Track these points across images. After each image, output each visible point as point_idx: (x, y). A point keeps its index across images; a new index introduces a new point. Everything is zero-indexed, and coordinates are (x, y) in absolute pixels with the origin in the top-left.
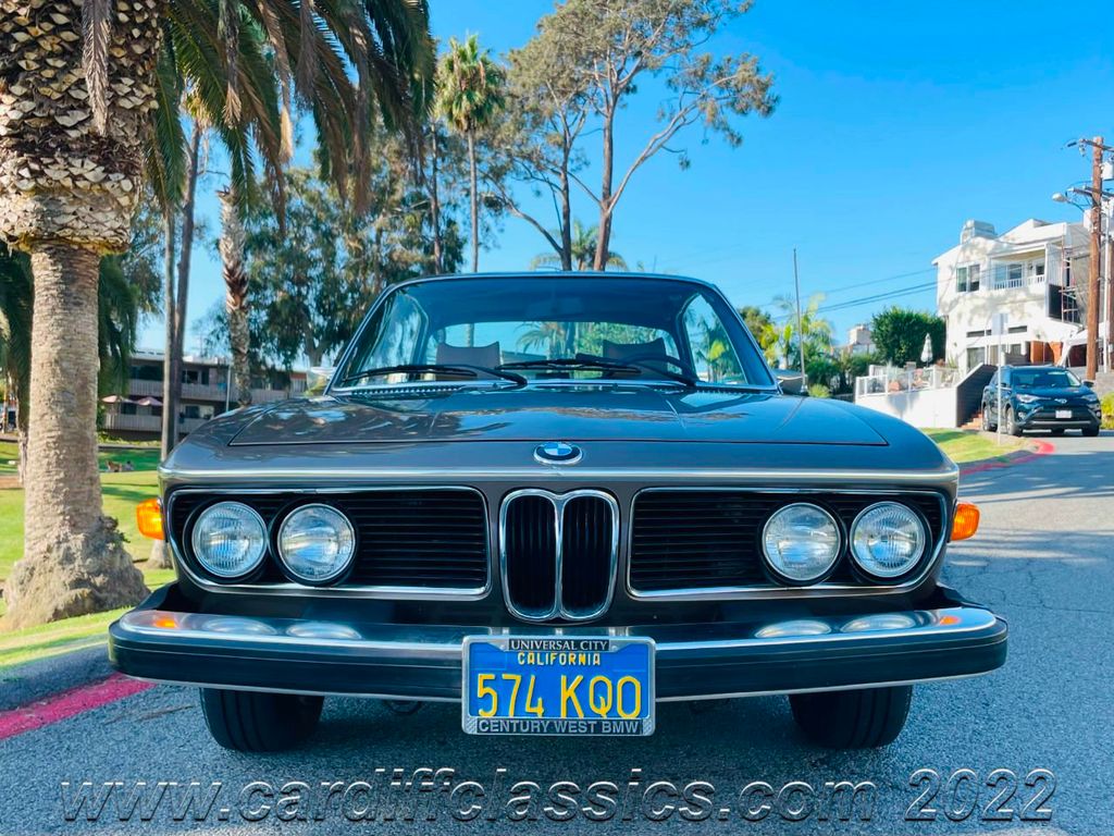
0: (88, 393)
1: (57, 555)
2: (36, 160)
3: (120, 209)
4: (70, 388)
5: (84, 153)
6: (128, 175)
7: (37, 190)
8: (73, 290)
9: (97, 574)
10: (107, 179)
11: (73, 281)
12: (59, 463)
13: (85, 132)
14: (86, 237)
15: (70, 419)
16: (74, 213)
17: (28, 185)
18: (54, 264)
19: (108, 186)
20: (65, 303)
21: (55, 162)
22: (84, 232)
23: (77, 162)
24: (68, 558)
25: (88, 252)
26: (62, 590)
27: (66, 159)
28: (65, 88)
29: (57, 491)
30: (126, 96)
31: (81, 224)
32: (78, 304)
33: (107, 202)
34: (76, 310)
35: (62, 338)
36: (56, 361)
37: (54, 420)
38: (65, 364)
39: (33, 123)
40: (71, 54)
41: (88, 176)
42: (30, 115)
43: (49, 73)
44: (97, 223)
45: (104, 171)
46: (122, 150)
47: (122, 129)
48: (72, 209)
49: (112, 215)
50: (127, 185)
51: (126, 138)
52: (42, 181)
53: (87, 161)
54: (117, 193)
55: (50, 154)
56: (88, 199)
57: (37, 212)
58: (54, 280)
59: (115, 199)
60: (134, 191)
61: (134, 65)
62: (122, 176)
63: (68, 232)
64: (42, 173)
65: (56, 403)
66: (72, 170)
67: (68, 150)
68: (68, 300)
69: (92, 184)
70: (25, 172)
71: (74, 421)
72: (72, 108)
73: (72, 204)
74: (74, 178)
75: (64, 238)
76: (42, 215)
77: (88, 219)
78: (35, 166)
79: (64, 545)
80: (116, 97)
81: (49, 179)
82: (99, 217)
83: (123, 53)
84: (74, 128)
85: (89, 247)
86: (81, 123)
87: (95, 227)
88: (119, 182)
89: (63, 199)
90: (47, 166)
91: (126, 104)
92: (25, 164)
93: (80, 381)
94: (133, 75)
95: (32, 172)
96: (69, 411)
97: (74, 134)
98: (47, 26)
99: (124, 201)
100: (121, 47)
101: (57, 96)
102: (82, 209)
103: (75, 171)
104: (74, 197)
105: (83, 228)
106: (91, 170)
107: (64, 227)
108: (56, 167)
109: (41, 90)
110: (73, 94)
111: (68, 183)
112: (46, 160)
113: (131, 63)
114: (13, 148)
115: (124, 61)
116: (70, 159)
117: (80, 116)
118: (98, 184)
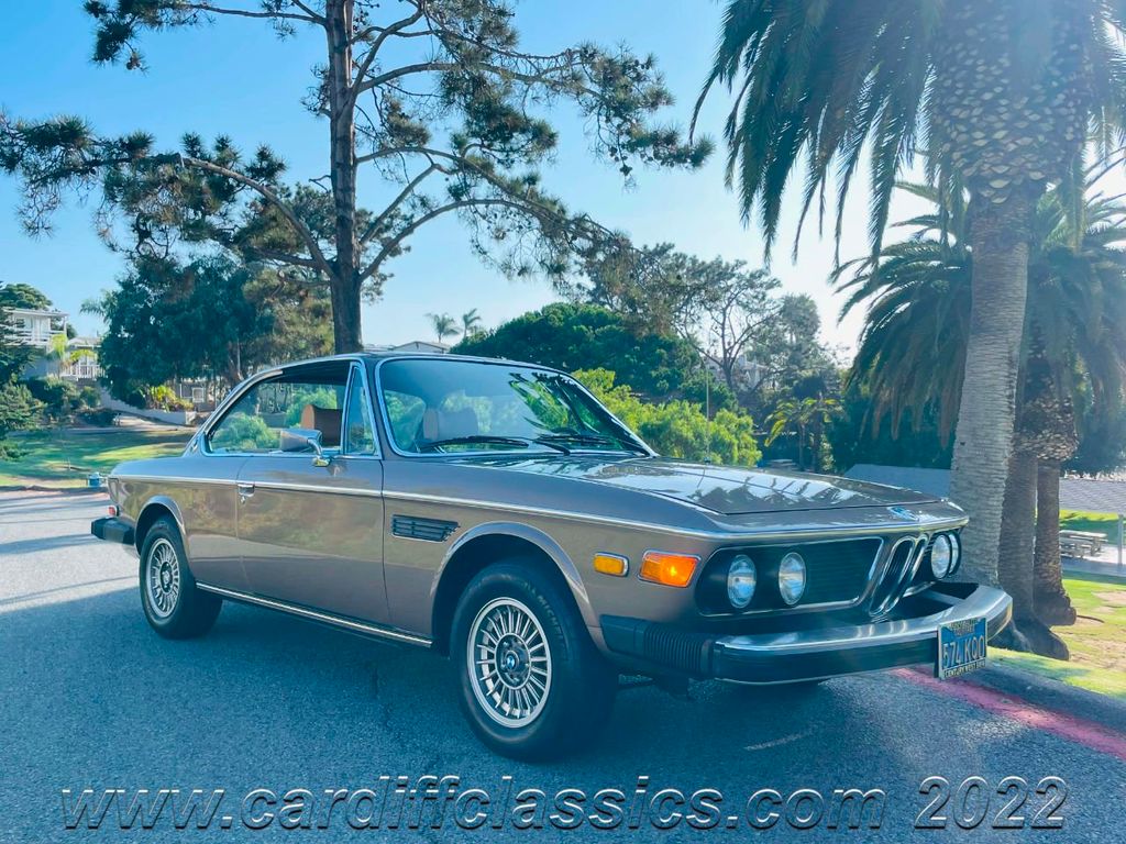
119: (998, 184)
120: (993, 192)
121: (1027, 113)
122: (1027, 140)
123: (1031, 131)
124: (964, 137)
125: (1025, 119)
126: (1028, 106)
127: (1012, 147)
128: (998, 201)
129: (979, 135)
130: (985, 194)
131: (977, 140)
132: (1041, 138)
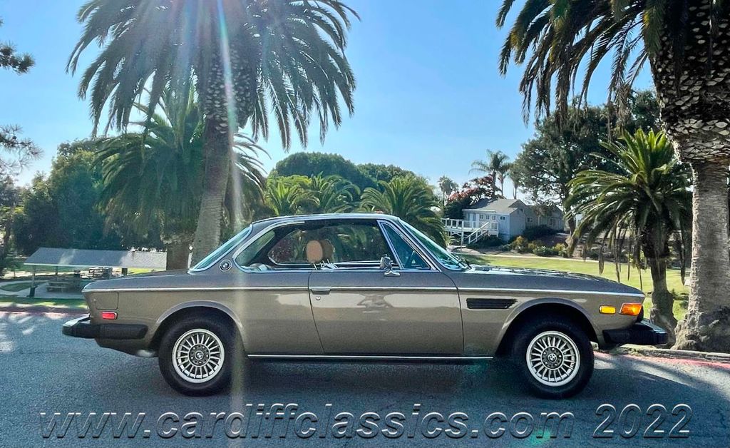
1: (689, 320)
2: (672, 125)
3: (722, 138)
4: (704, 235)
5: (689, 117)
8: (704, 183)
9: (703, 335)
10: (705, 125)
11: (704, 179)
12: (697, 274)
13: (689, 105)
16: (693, 146)
19: (706, 128)
20: (700, 191)
21: (678, 124)
22: (700, 154)
23: (687, 121)
24: (693, 323)
25: (711, 163)
26: (685, 339)
27: (683, 121)
29: (695, 288)
30: (712, 80)
31: (697, 151)
32: (706, 191)
33: (711, 136)
41: (695, 126)
43: (671, 83)
44: (707, 148)
45: (702, 122)
46: (717, 107)
47: (714, 97)
48: (692, 144)
49: (718, 142)
51: (718, 100)
52: (675, 134)
54: (716, 130)
59: (716, 134)
62: (716, 122)
66: (686, 126)
67: (684, 116)
69: (698, 130)
70: (669, 132)
72: (684, 95)
73: (692, 141)
74: (688, 129)
76: (681, 150)
77: (701, 147)
78: (672, 128)
79: (692, 316)
81: (677, 132)
82: (708, 145)
84: (683, 105)
86: (688, 102)
88: (714, 125)
89: (688, 140)
91: (713, 83)
96: (703, 247)
97: (683, 108)
98: (667, 62)
99: (724, 132)
100: (705, 56)
102: (698, 143)
103: (687, 126)
105: (699, 152)
106: (694, 124)
107: (690, 153)
108: (679, 126)
111: (686, 132)
117: (687, 98)
118: (701, 128)
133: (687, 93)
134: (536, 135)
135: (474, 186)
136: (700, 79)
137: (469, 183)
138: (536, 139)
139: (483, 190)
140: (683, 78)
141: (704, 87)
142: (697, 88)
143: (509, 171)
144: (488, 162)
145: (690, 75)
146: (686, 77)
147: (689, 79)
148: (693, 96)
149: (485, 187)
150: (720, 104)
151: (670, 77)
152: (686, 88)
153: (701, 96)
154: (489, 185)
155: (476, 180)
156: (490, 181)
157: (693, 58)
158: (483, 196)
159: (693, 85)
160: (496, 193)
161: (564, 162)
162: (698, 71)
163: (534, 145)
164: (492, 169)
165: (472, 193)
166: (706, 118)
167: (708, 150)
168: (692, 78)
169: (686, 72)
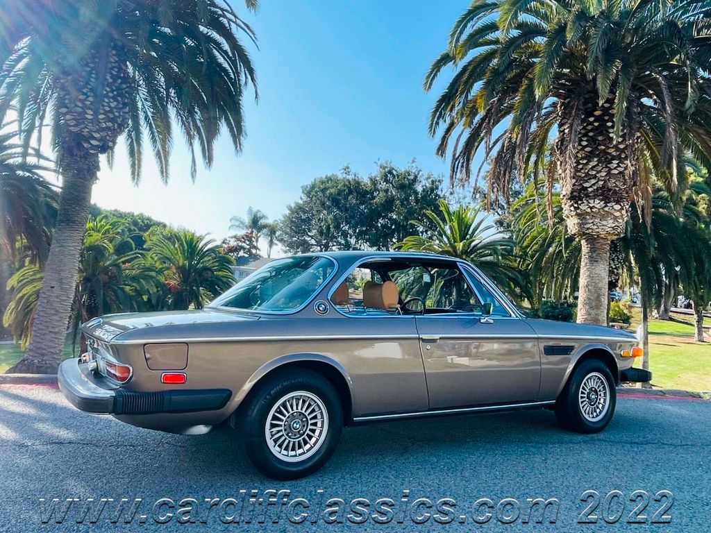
0: (600, 301)
2: (576, 203)
3: (616, 218)
4: (592, 297)
5: (595, 197)
6: (618, 202)
7: (577, 215)
8: (594, 255)
10: (606, 206)
11: (594, 251)
13: (595, 188)
14: (598, 232)
15: (591, 311)
16: (593, 223)
17: (574, 213)
18: (587, 245)
19: (606, 209)
20: (590, 260)
21: (583, 203)
22: (597, 230)
23: (592, 201)
25: (602, 238)
28: (587, 171)
30: (615, 168)
31: (595, 227)
32: (597, 261)
33: (608, 216)
34: (595, 264)
35: (589, 276)
36: (587, 286)
37: (585, 312)
38: (590, 287)
39: (576, 187)
40: (589, 156)
41: (598, 206)
42: (574, 185)
43: (580, 166)
44: (603, 225)
45: (604, 203)
46: (615, 192)
47: (614, 183)
48: (592, 221)
49: (612, 221)
50: (617, 207)
51: (617, 186)
52: (578, 211)
53: (596, 200)
54: (612, 211)
55: (582, 200)
56: (598, 216)
57: (578, 223)
58: (587, 251)
59: (612, 214)
60: (622, 209)
61: (620, 154)
62: (614, 204)
63: (590, 231)
64: (578, 208)
65: (586, 304)
67: (589, 196)
68: (593, 260)
69: (599, 209)
70: (572, 208)
71: (593, 312)
72: (591, 179)
73: (592, 219)
74: (591, 208)
75: (589, 234)
76: (580, 225)
77: (598, 224)
78: (576, 205)
80: (611, 169)
81: (581, 210)
82: (604, 223)
83: (613, 150)
84: (591, 187)
85: (602, 236)
86: (594, 184)
87: (602, 227)
88: (612, 206)
89: (588, 217)
90: (580, 204)
91: (616, 172)
92: (572, 205)
93: (596, 295)
94: (619, 157)
95: (575, 208)
96: (591, 307)
97: (590, 190)
99: (617, 214)
100: (612, 148)
101: (584, 175)
102: (596, 220)
103: (591, 205)
104: (593, 216)
106: (598, 204)
107: (588, 229)
108: (583, 205)
109: (578, 174)
110: (590, 173)
111: (589, 210)
112: (580, 202)
113: (618, 153)
114: (569, 199)
115: (614, 154)
116: (590, 201)
117: (593, 181)
118: (602, 209)
119: (94, 142)
120: (90, 146)
121: (115, 111)
122: (110, 124)
123: (113, 120)
124: (79, 110)
125: (113, 113)
126: (115, 107)
127: (104, 125)
128: (92, 152)
129: (90, 112)
130: (85, 145)
131: (87, 114)
132: (116, 125)
133: (595, 177)
134: (301, 198)
135: (233, 243)
136: (606, 167)
137: (228, 239)
138: (301, 202)
139: (242, 248)
140: (592, 164)
141: (609, 173)
142: (604, 174)
143: (265, 231)
144: (247, 220)
145: (599, 161)
146: (596, 163)
147: (597, 165)
148: (599, 180)
149: (243, 244)
150: (617, 189)
151: (581, 161)
152: (594, 173)
153: (605, 182)
154: (248, 243)
155: (235, 237)
156: (248, 238)
157: (603, 147)
158: (241, 253)
159: (600, 171)
160: (254, 251)
161: (331, 226)
162: (606, 160)
163: (300, 209)
164: (250, 227)
165: (232, 250)
166: (606, 200)
167: (604, 227)
168: (600, 165)
169: (596, 159)
